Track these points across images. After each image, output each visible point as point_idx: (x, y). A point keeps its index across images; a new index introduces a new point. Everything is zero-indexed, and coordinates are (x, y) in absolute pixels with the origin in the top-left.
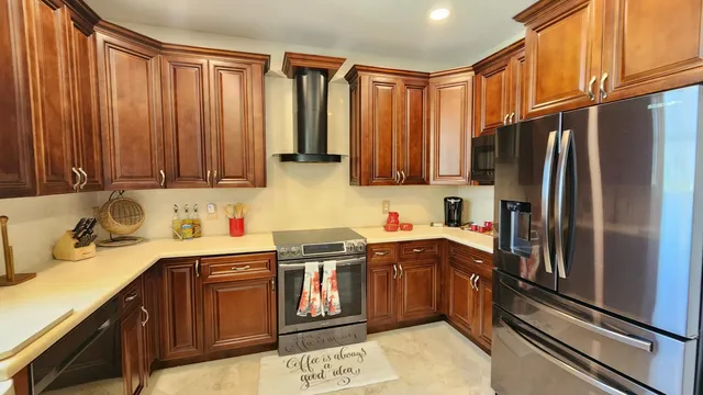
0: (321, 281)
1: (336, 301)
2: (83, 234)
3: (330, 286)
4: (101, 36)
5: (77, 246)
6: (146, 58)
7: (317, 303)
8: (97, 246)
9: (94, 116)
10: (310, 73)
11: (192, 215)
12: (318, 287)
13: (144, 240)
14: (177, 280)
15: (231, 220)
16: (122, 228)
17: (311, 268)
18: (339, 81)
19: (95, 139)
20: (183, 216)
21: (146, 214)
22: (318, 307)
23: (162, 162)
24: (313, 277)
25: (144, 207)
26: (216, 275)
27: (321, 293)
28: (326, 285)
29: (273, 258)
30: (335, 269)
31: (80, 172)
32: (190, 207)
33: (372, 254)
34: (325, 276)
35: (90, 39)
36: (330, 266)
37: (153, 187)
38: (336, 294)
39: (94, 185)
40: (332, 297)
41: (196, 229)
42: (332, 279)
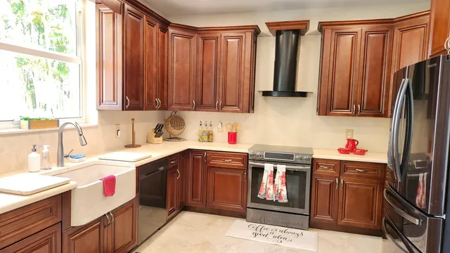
0: (274, 177)
1: (284, 193)
2: (158, 131)
3: (280, 182)
4: (171, 30)
5: (156, 137)
6: (190, 37)
7: (271, 192)
8: (164, 140)
9: (166, 72)
10: (285, 33)
11: (209, 128)
12: (272, 180)
13: (184, 140)
14: (196, 161)
15: (229, 133)
16: (175, 132)
17: (268, 168)
18: (313, 34)
19: (165, 85)
20: (204, 128)
21: (186, 125)
22: (271, 195)
23: (194, 96)
24: (269, 173)
25: (186, 121)
26: (213, 162)
27: (274, 186)
28: (278, 180)
29: (246, 158)
30: (285, 171)
31: (158, 100)
32: (208, 123)
33: (318, 166)
34: (277, 175)
35: (166, 34)
36: (282, 169)
37: (189, 110)
38: (284, 188)
39: (164, 107)
40: (281, 190)
41: (209, 137)
42: (282, 177)
